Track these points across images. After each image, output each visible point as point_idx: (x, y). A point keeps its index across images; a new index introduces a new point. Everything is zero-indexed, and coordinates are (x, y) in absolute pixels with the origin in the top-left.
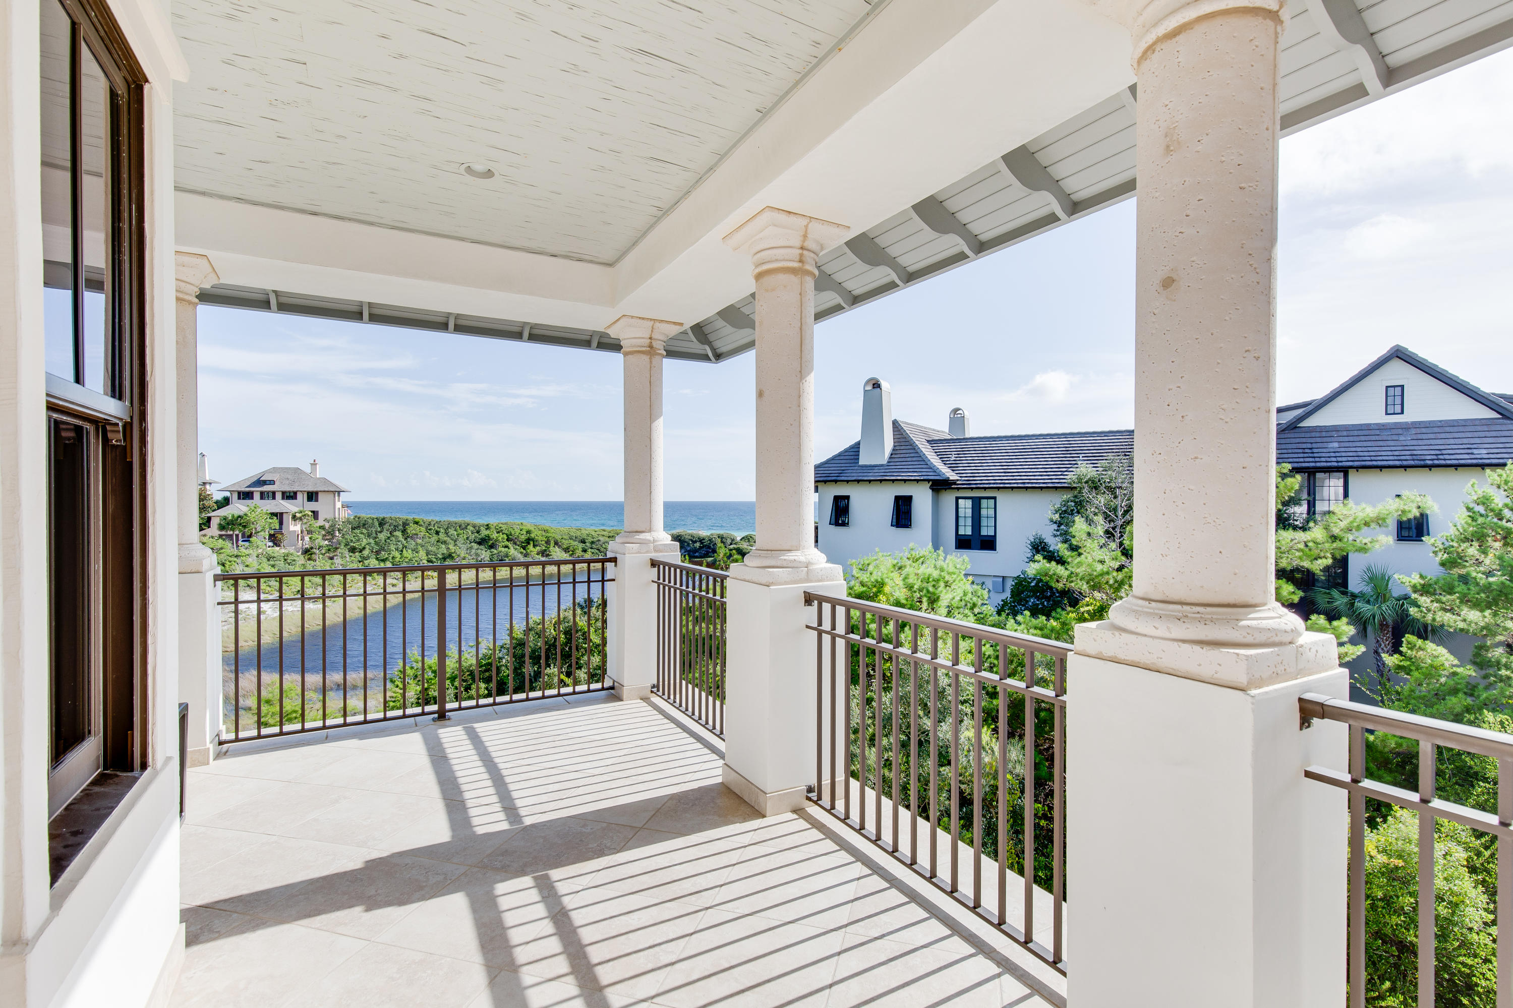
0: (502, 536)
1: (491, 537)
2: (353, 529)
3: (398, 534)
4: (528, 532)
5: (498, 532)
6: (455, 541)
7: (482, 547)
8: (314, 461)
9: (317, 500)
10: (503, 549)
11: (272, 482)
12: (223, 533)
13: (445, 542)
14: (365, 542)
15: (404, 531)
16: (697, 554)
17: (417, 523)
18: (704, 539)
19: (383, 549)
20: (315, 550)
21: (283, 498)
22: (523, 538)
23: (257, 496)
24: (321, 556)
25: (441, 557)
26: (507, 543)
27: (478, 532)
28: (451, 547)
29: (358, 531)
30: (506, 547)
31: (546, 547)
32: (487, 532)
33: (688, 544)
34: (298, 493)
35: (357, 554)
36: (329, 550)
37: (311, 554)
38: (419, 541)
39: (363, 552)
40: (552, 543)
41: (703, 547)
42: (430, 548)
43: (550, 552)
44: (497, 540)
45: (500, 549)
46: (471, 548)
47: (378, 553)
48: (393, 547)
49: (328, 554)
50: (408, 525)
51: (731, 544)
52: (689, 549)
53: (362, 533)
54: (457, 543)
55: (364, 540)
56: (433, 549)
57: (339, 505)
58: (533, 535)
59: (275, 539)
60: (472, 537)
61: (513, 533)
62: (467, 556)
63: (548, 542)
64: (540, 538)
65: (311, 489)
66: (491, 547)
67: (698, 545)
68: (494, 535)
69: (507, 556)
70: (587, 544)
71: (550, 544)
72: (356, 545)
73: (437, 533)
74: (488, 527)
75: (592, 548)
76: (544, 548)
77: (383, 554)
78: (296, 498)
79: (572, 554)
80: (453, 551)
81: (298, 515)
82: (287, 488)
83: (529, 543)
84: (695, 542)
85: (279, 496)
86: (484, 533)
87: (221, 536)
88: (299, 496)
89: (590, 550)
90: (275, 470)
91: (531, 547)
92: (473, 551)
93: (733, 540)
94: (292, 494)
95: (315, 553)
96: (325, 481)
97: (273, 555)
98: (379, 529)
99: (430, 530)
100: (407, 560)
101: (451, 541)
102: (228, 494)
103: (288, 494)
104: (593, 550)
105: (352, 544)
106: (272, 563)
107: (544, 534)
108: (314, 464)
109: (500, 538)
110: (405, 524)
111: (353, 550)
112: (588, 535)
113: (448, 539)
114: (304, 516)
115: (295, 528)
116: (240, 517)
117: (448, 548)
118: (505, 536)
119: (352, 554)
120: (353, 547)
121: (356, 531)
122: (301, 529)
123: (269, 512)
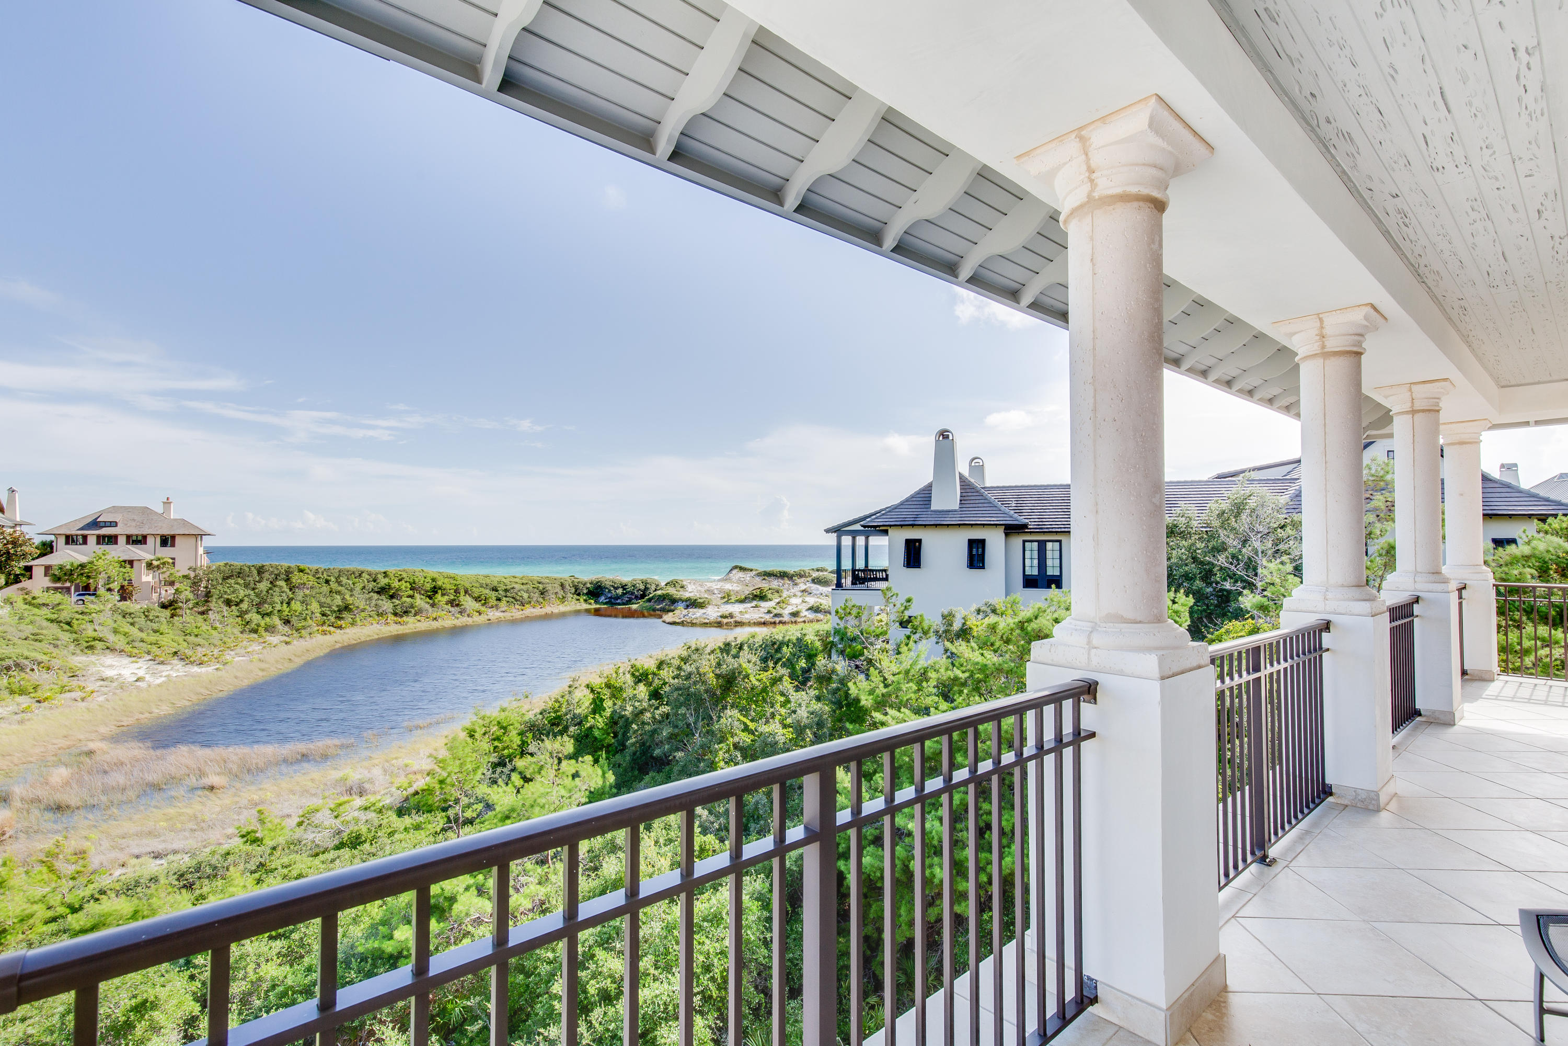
0: (405, 584)
1: (393, 586)
2: (224, 579)
3: (282, 583)
4: (433, 580)
5: (399, 581)
6: (351, 590)
7: (383, 597)
8: (168, 499)
9: (173, 545)
10: (409, 600)
11: (114, 524)
12: (59, 585)
13: (338, 593)
14: (242, 593)
15: (287, 580)
16: (619, 601)
17: (301, 571)
18: (626, 585)
19: (265, 602)
20: (180, 604)
21: (128, 543)
22: (428, 586)
23: (92, 540)
24: (188, 611)
25: (336, 609)
26: (411, 592)
27: (375, 581)
28: (347, 597)
29: (233, 581)
30: (411, 597)
31: (455, 596)
32: (386, 581)
33: (610, 591)
34: (148, 536)
35: (233, 607)
36: (197, 604)
37: (175, 609)
38: (307, 592)
39: (242, 606)
40: (462, 593)
41: (626, 593)
42: (323, 600)
43: (460, 601)
44: (399, 589)
45: (404, 599)
46: (370, 599)
47: (259, 605)
48: (277, 599)
49: (195, 609)
50: (292, 573)
51: (656, 590)
52: (609, 595)
53: (238, 583)
54: (354, 592)
55: (242, 592)
56: (329, 600)
57: (201, 551)
58: (440, 583)
59: (125, 594)
60: (371, 585)
61: (417, 580)
62: (367, 607)
63: (457, 591)
64: (448, 586)
65: (166, 532)
66: (392, 597)
67: (620, 591)
68: (396, 584)
69: (412, 606)
70: (500, 592)
71: (459, 593)
72: (231, 597)
73: (327, 582)
74: (386, 574)
75: (506, 597)
76: (452, 597)
77: (267, 608)
78: (145, 543)
79: (485, 603)
80: (351, 603)
81: (155, 563)
82: (134, 531)
83: (436, 592)
84: (616, 588)
85: (122, 540)
86: (383, 581)
87: (56, 589)
88: (150, 540)
89: (504, 599)
90: (115, 509)
91: (438, 596)
92: (374, 602)
93: (657, 586)
94: (140, 538)
95: (180, 608)
96: (184, 522)
97: (128, 611)
98: (257, 579)
99: (318, 578)
100: (297, 614)
101: (346, 591)
102: (52, 538)
103: (134, 538)
104: (507, 599)
105: (226, 596)
106: (131, 620)
107: (452, 582)
108: (167, 503)
109: (403, 587)
110: (288, 572)
111: (228, 603)
112: (499, 582)
113: (343, 588)
114: (164, 564)
115: (148, 578)
116: (82, 566)
117: (344, 599)
118: (408, 584)
119: (228, 608)
120: (228, 599)
121: (229, 581)
122: (157, 580)
123: (121, 559)
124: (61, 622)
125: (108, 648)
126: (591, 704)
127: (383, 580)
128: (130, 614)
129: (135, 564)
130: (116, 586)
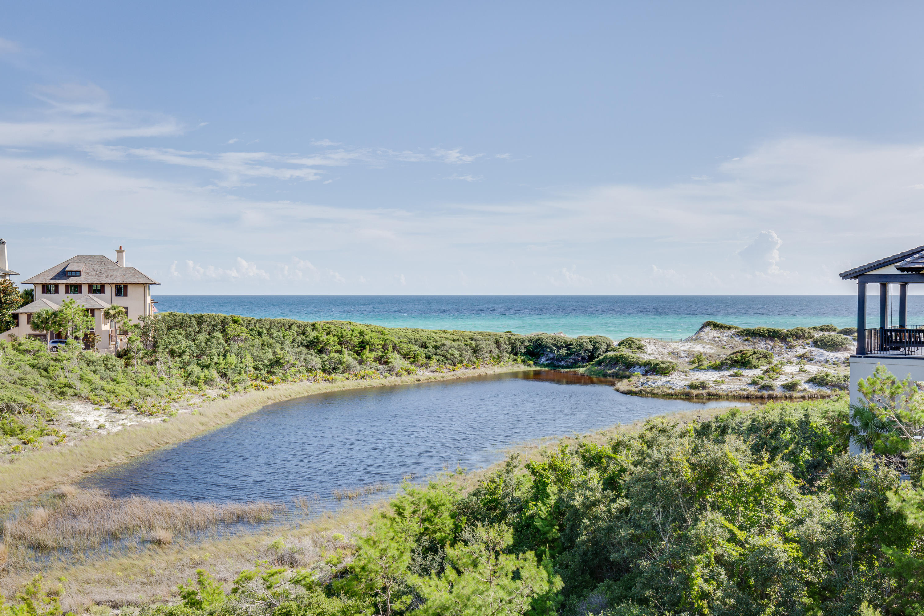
0: (333, 338)
1: (321, 339)
2: (169, 329)
3: (218, 334)
4: (361, 334)
5: (328, 334)
6: (282, 343)
7: (312, 352)
8: (120, 247)
9: (126, 295)
10: (337, 355)
11: (78, 273)
12: (37, 332)
13: (270, 345)
14: (184, 344)
15: (224, 331)
16: (563, 363)
17: (235, 322)
18: (571, 344)
19: (204, 354)
20: (133, 354)
21: (90, 292)
22: (356, 341)
23: (62, 289)
24: (139, 361)
25: (268, 363)
26: (338, 347)
27: (304, 334)
28: (278, 350)
29: (176, 332)
30: (339, 352)
31: (383, 352)
32: (315, 334)
33: (552, 351)
34: (105, 285)
35: (177, 358)
36: (146, 354)
37: (128, 359)
38: (241, 344)
39: (184, 357)
40: (391, 349)
41: (571, 354)
42: (256, 353)
43: (388, 358)
44: (327, 343)
45: (332, 354)
46: (300, 353)
47: (199, 357)
48: (214, 351)
49: (145, 359)
50: (227, 324)
51: (607, 351)
52: (551, 356)
53: (180, 334)
54: (285, 346)
55: (184, 342)
56: (261, 354)
57: (149, 300)
58: (367, 338)
59: (89, 342)
60: (300, 338)
61: (344, 334)
62: (297, 362)
63: (385, 347)
64: (376, 341)
65: (119, 280)
66: (320, 352)
67: (563, 351)
68: (324, 338)
69: (340, 363)
70: (430, 349)
71: (387, 349)
72: (175, 347)
73: (260, 334)
74: (314, 327)
75: (436, 354)
76: (380, 354)
77: (205, 360)
78: (104, 293)
79: (414, 361)
80: (282, 356)
81: (112, 312)
82: (94, 280)
83: (364, 348)
84: (559, 348)
85: (85, 289)
86: (312, 334)
87: (36, 336)
88: (107, 289)
89: (434, 357)
90: (79, 259)
91: (366, 352)
92: (303, 357)
93: (608, 345)
94: (99, 287)
95: (133, 357)
96: (134, 271)
97: (91, 359)
98: (197, 329)
99: (251, 330)
100: (233, 367)
101: (277, 344)
102: (32, 287)
103: (95, 287)
104: (438, 357)
105: (170, 347)
106: (93, 368)
107: (380, 336)
108: (120, 251)
109: (331, 341)
110: (224, 323)
111: (172, 353)
112: (429, 338)
113: (274, 341)
114: (118, 313)
115: (106, 327)
116: (55, 314)
117: (274, 352)
118: (336, 338)
119: (172, 359)
120: (172, 350)
121: (175, 331)
122: (113, 329)
123: (84, 308)
124: (40, 368)
125: (76, 395)
126: (532, 488)
127: (311, 333)
128: (93, 362)
129: (96, 312)
130: (81, 334)
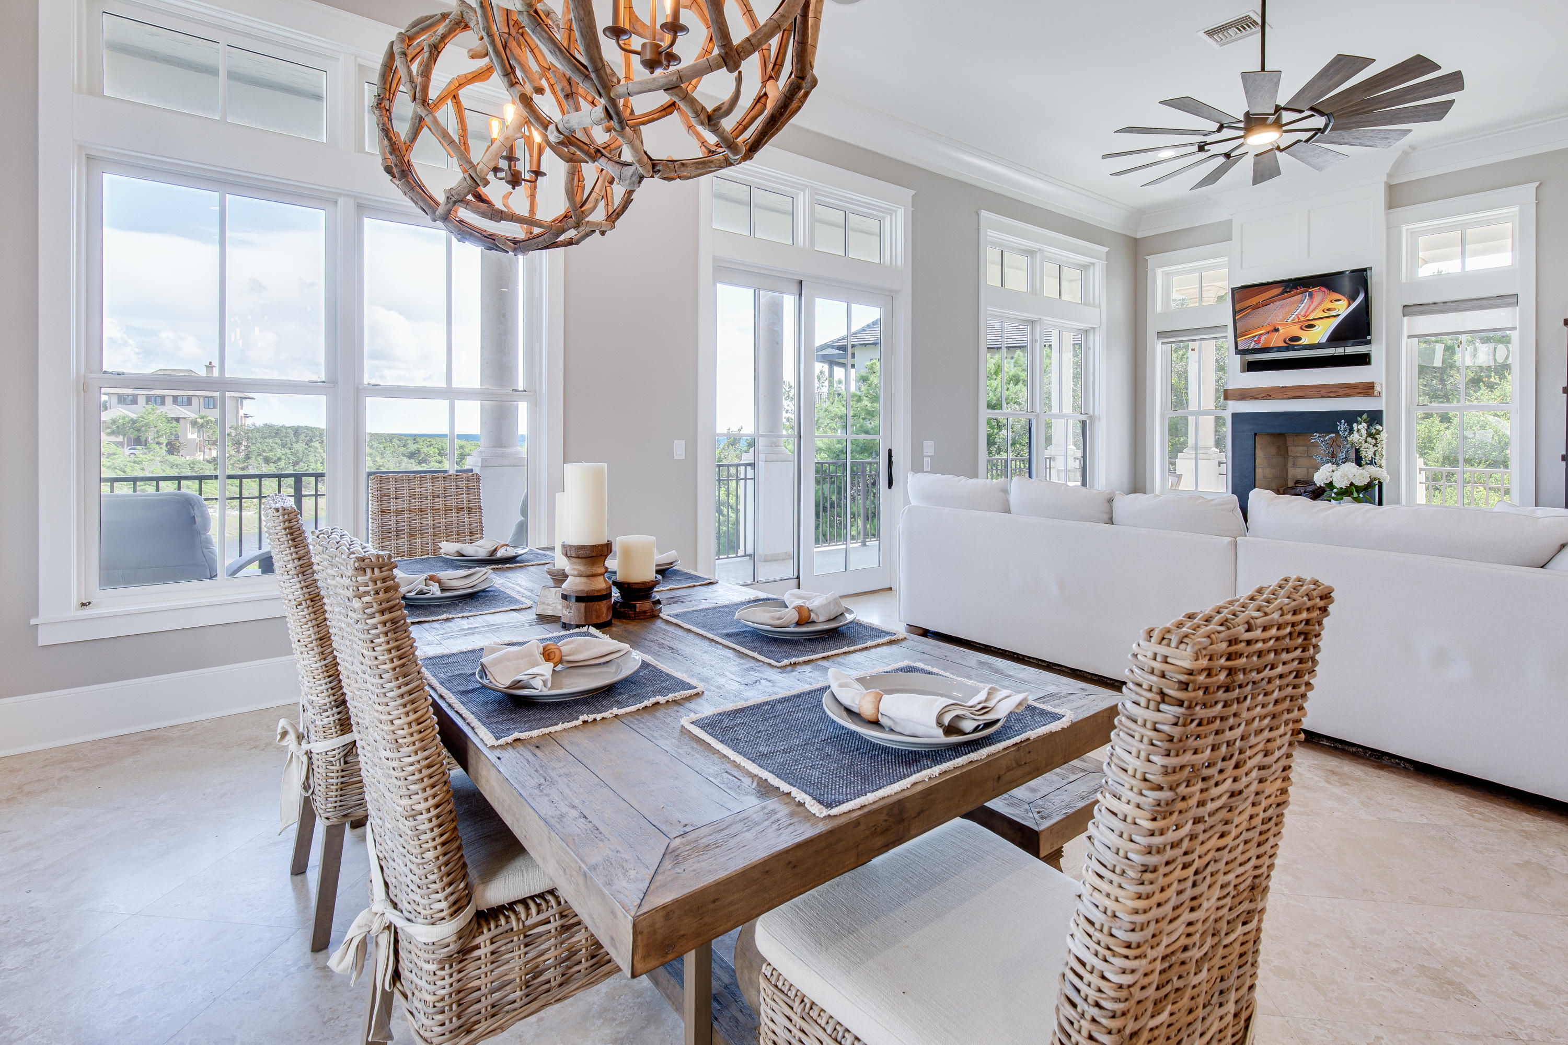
2: (264, 438)
3: (316, 444)
6: (382, 454)
7: (412, 461)
8: (211, 363)
9: (216, 407)
10: (436, 464)
12: (113, 438)
13: (370, 455)
14: (279, 452)
15: (322, 442)
19: (300, 460)
21: (174, 403)
22: (456, 453)
23: (142, 400)
26: (439, 458)
27: (405, 446)
28: (378, 459)
29: (271, 441)
30: (439, 461)
32: (416, 446)
34: (193, 398)
35: (271, 464)
36: (238, 459)
39: (280, 463)
44: (427, 455)
45: (432, 464)
46: (400, 462)
47: (295, 463)
48: (312, 459)
53: (275, 443)
54: (385, 455)
55: (279, 450)
57: (241, 412)
59: (172, 448)
60: (401, 450)
61: (445, 447)
66: (420, 461)
68: (425, 450)
72: (270, 455)
78: (190, 404)
80: (381, 464)
81: (200, 421)
85: (169, 400)
86: (412, 447)
88: (195, 401)
94: (185, 399)
97: (176, 462)
98: (294, 439)
101: (377, 454)
103: (181, 399)
105: (264, 454)
108: (210, 367)
114: (208, 422)
115: (192, 435)
116: (134, 422)
117: (374, 461)
118: (436, 450)
119: (266, 465)
120: (267, 457)
121: (268, 440)
122: (202, 439)
123: (168, 417)
124: (115, 468)
127: (412, 445)
128: (177, 466)
129: (181, 421)
130: (164, 440)
